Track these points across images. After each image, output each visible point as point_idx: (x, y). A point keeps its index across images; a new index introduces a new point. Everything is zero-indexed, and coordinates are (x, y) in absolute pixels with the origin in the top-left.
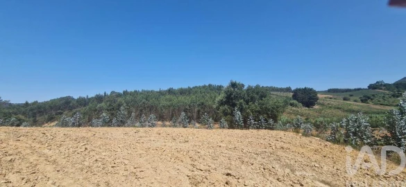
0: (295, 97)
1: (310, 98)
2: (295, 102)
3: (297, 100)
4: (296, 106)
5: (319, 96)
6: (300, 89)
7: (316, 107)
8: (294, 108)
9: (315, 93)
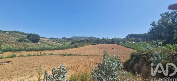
0: (28, 37)
1: (36, 39)
2: (28, 40)
3: (29, 39)
4: (28, 42)
5: (41, 38)
6: (31, 34)
7: (39, 43)
8: (26, 43)
9: (39, 37)
